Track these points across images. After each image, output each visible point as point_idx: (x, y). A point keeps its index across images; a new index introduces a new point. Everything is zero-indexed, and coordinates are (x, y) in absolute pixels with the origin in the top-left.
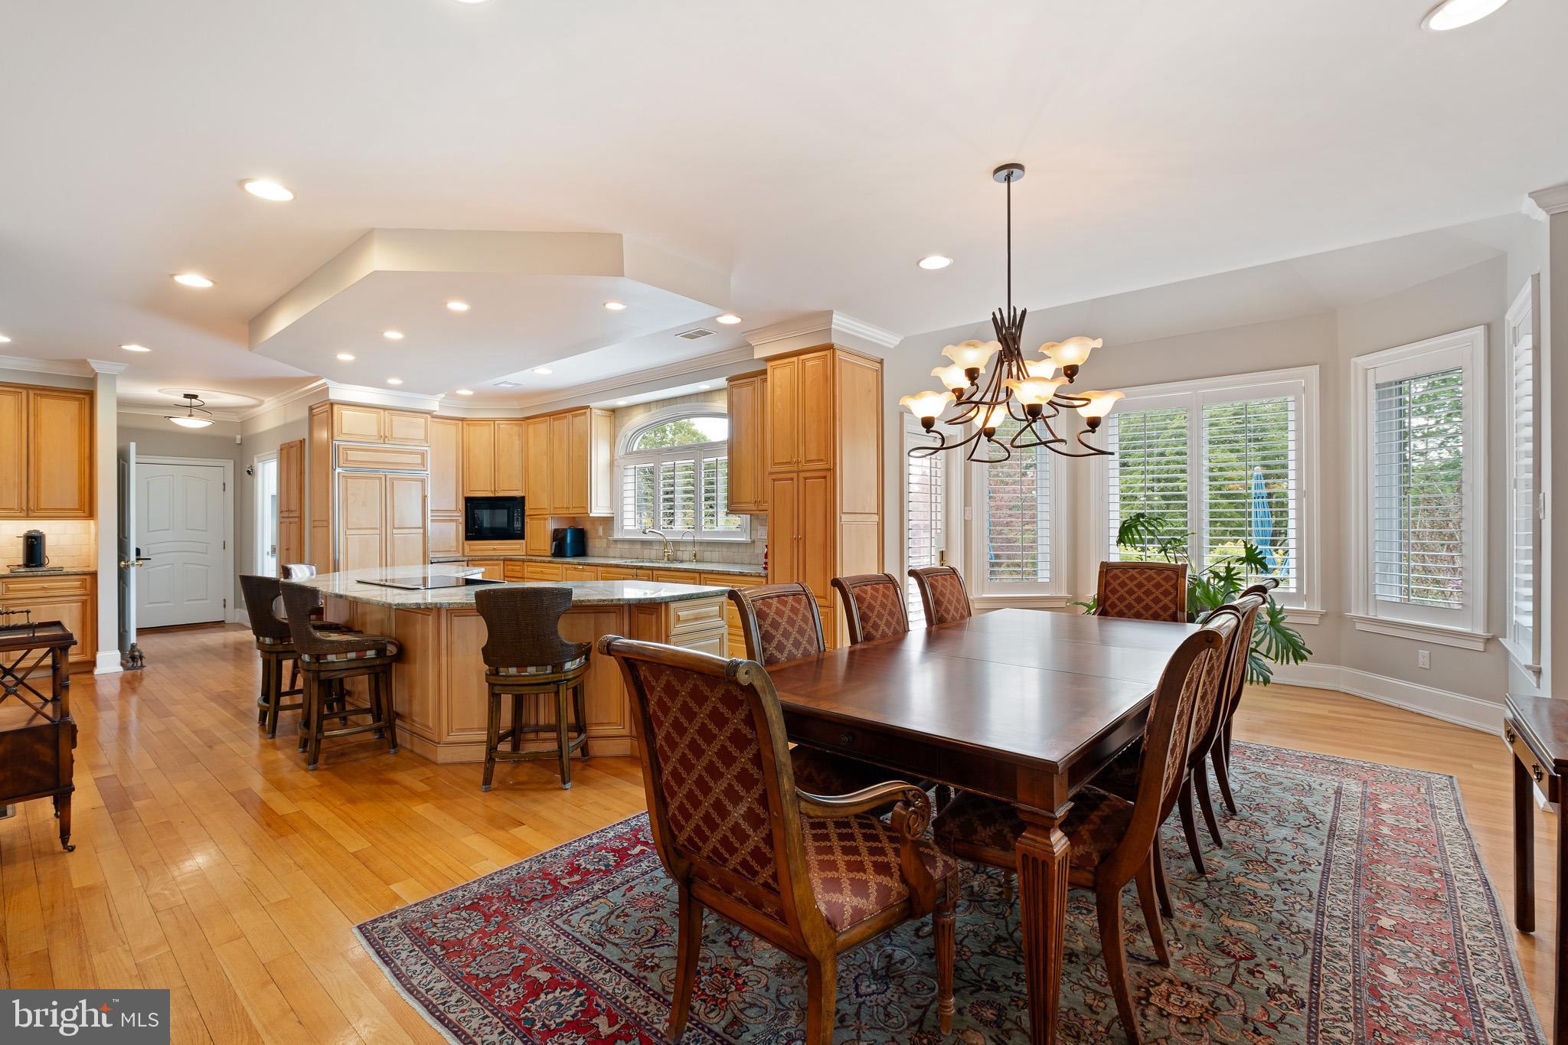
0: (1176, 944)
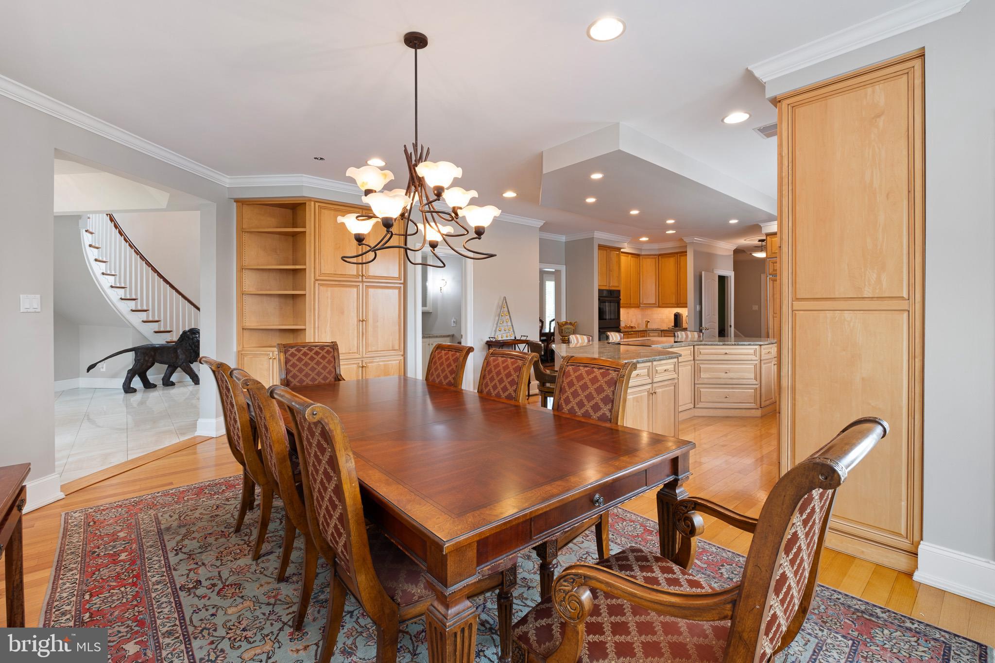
0: (260, 571)
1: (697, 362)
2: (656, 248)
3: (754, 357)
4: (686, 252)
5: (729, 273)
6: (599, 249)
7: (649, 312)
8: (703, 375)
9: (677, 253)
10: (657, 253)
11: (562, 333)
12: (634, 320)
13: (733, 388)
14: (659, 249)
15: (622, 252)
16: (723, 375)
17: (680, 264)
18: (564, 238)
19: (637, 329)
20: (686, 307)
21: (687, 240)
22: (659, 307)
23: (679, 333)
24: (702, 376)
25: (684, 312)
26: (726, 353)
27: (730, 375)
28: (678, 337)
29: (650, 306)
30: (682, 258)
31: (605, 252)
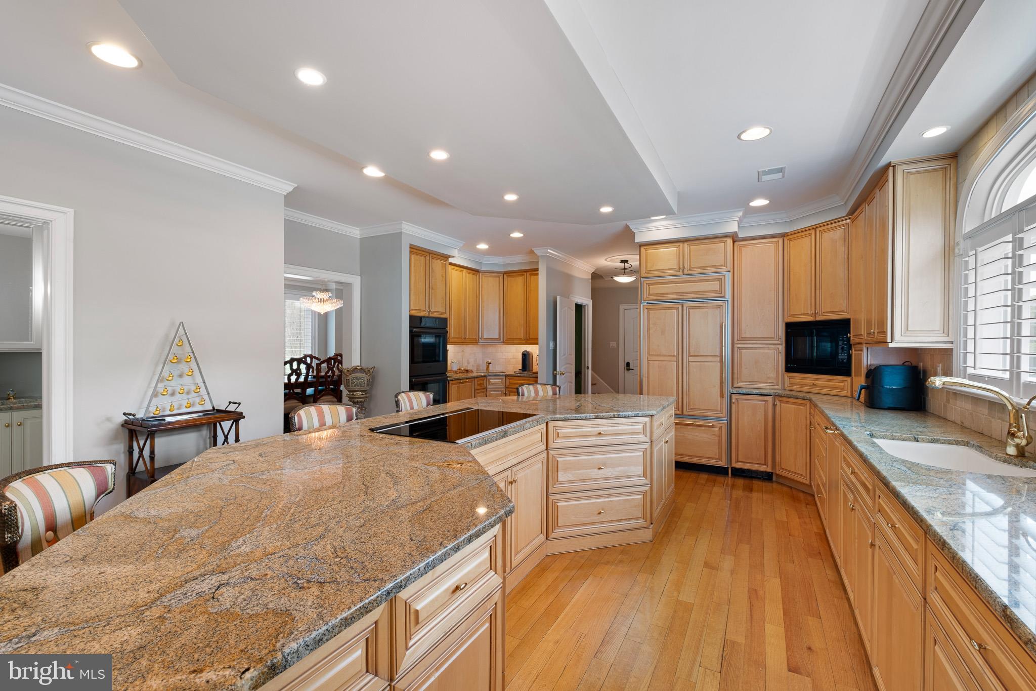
1: (552, 452)
2: (499, 262)
3: (642, 438)
4: (537, 270)
5: (586, 300)
6: (411, 252)
7: (491, 349)
8: (562, 477)
9: (526, 271)
10: (502, 270)
11: (349, 386)
12: (472, 360)
13: (610, 495)
14: (504, 265)
15: (451, 264)
16: (595, 473)
17: (530, 286)
18: (358, 232)
19: (475, 374)
20: (537, 343)
21: (538, 251)
22: (504, 343)
23: (524, 387)
24: (560, 479)
25: (533, 350)
26: (600, 433)
27: (606, 472)
28: (523, 395)
29: (492, 342)
30: (533, 277)
31: (423, 259)
